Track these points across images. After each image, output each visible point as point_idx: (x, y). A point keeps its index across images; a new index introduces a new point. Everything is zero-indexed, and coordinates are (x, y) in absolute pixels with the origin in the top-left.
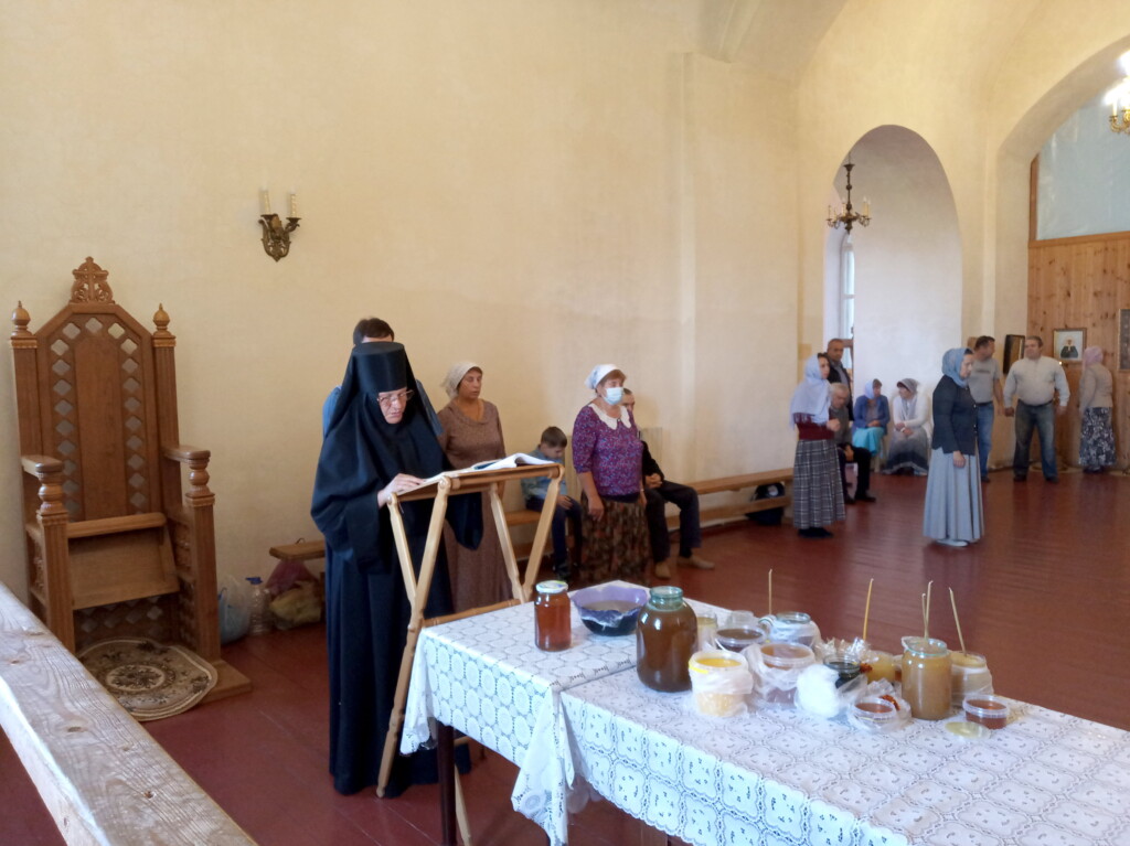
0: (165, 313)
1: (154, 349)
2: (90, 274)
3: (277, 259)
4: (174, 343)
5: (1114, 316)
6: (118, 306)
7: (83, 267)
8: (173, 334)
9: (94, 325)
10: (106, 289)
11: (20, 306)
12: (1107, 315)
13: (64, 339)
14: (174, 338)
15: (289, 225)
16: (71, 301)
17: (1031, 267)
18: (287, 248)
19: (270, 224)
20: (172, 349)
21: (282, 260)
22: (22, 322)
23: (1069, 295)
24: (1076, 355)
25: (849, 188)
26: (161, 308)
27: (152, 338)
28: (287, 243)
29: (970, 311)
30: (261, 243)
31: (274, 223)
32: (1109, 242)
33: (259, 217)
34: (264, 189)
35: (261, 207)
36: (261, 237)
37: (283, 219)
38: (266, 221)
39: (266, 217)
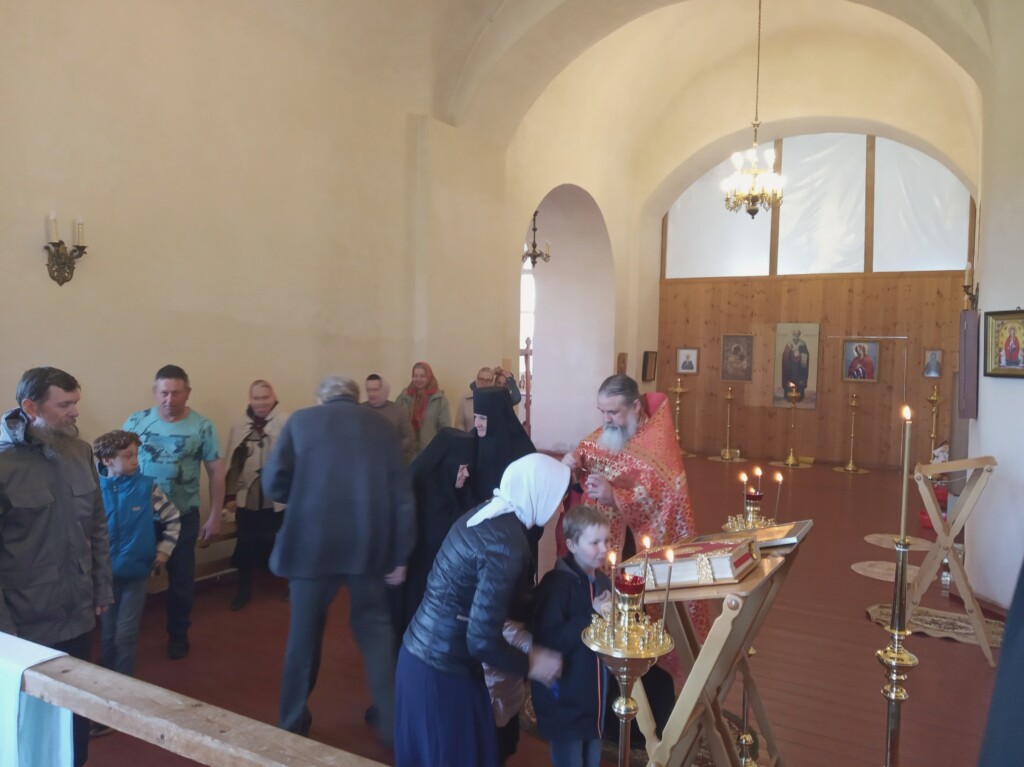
3: (61, 284)
5: (719, 340)
12: (713, 339)
15: (74, 251)
17: (661, 298)
18: (71, 273)
19: (57, 251)
21: (66, 284)
23: (688, 321)
24: (692, 368)
25: (535, 230)
28: (72, 269)
29: (620, 334)
30: (46, 267)
31: (61, 249)
32: (716, 284)
33: (45, 244)
34: (52, 217)
35: (48, 234)
36: (47, 262)
37: (69, 247)
38: (52, 249)
39: (54, 244)
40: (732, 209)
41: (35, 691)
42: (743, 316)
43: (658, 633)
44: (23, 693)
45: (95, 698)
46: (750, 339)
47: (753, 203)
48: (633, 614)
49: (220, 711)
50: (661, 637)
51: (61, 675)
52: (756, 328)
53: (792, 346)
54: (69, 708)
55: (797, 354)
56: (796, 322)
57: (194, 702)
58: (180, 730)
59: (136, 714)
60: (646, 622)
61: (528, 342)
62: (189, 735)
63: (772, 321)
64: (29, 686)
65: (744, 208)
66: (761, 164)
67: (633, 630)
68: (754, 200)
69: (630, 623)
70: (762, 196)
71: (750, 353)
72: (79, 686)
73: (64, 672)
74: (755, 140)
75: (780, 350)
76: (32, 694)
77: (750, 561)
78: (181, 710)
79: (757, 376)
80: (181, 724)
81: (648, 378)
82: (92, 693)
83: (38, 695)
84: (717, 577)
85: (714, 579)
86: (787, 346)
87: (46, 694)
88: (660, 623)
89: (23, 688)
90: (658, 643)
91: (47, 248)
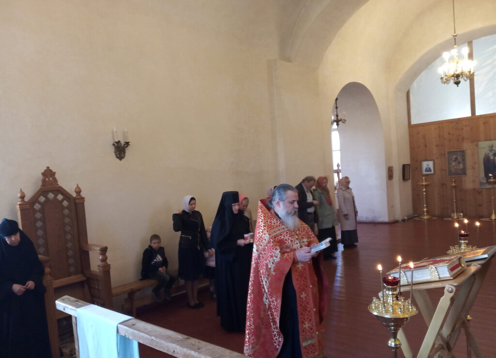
0: (79, 187)
1: (76, 204)
2: (48, 174)
3: (121, 160)
4: (84, 200)
5: (445, 154)
6: (61, 187)
7: (45, 171)
8: (83, 197)
9: (51, 196)
10: (55, 180)
11: (21, 190)
12: (442, 154)
13: (39, 203)
14: (84, 198)
15: (125, 144)
16: (41, 186)
17: (410, 136)
18: (124, 155)
19: (118, 145)
20: (83, 203)
21: (123, 160)
22: (22, 197)
23: (426, 146)
24: (431, 171)
25: (337, 108)
26: (78, 186)
27: (75, 199)
28: (124, 152)
29: (388, 157)
30: (114, 154)
31: (119, 145)
32: (441, 125)
33: (113, 143)
34: (115, 131)
35: (113, 138)
36: (114, 151)
37: (123, 143)
38: (116, 144)
39: (116, 142)
40: (445, 83)
41: (122, 333)
42: (458, 140)
43: (408, 306)
44: (118, 335)
45: (146, 336)
46: (463, 153)
47: (457, 79)
48: (394, 296)
49: (197, 340)
50: (410, 307)
51: (132, 326)
52: (467, 146)
53: (488, 154)
54: (136, 340)
55: (492, 158)
56: (490, 140)
57: (186, 337)
58: (181, 348)
59: (163, 342)
60: (402, 300)
61: (338, 166)
62: (185, 350)
63: (475, 140)
64: (120, 331)
65: (452, 82)
66: (460, 56)
67: (395, 304)
68: (458, 76)
69: (393, 301)
70: (462, 74)
71: (464, 160)
72: (139, 331)
73: (133, 325)
74: (455, 44)
75: (482, 157)
76: (121, 334)
77: (460, 268)
78: (181, 340)
79: (469, 172)
80: (182, 346)
81: (406, 179)
82: (145, 333)
83: (123, 335)
84: (441, 276)
85: (440, 278)
86: (486, 154)
87: (127, 334)
88: (410, 301)
89: (118, 332)
90: (409, 311)
91: (114, 144)
